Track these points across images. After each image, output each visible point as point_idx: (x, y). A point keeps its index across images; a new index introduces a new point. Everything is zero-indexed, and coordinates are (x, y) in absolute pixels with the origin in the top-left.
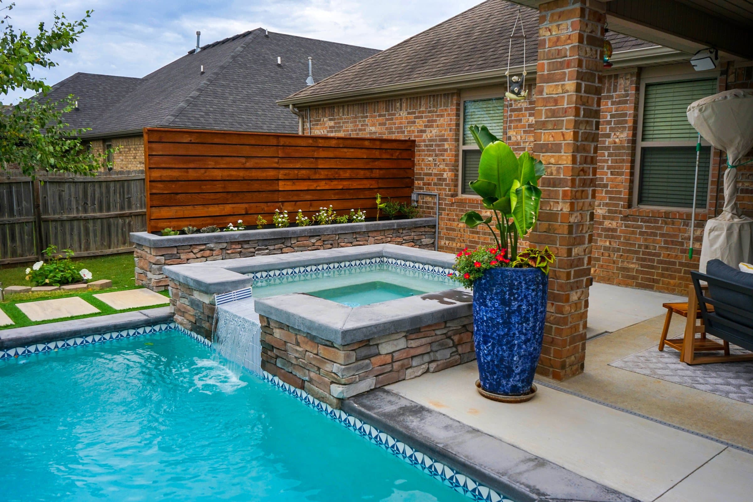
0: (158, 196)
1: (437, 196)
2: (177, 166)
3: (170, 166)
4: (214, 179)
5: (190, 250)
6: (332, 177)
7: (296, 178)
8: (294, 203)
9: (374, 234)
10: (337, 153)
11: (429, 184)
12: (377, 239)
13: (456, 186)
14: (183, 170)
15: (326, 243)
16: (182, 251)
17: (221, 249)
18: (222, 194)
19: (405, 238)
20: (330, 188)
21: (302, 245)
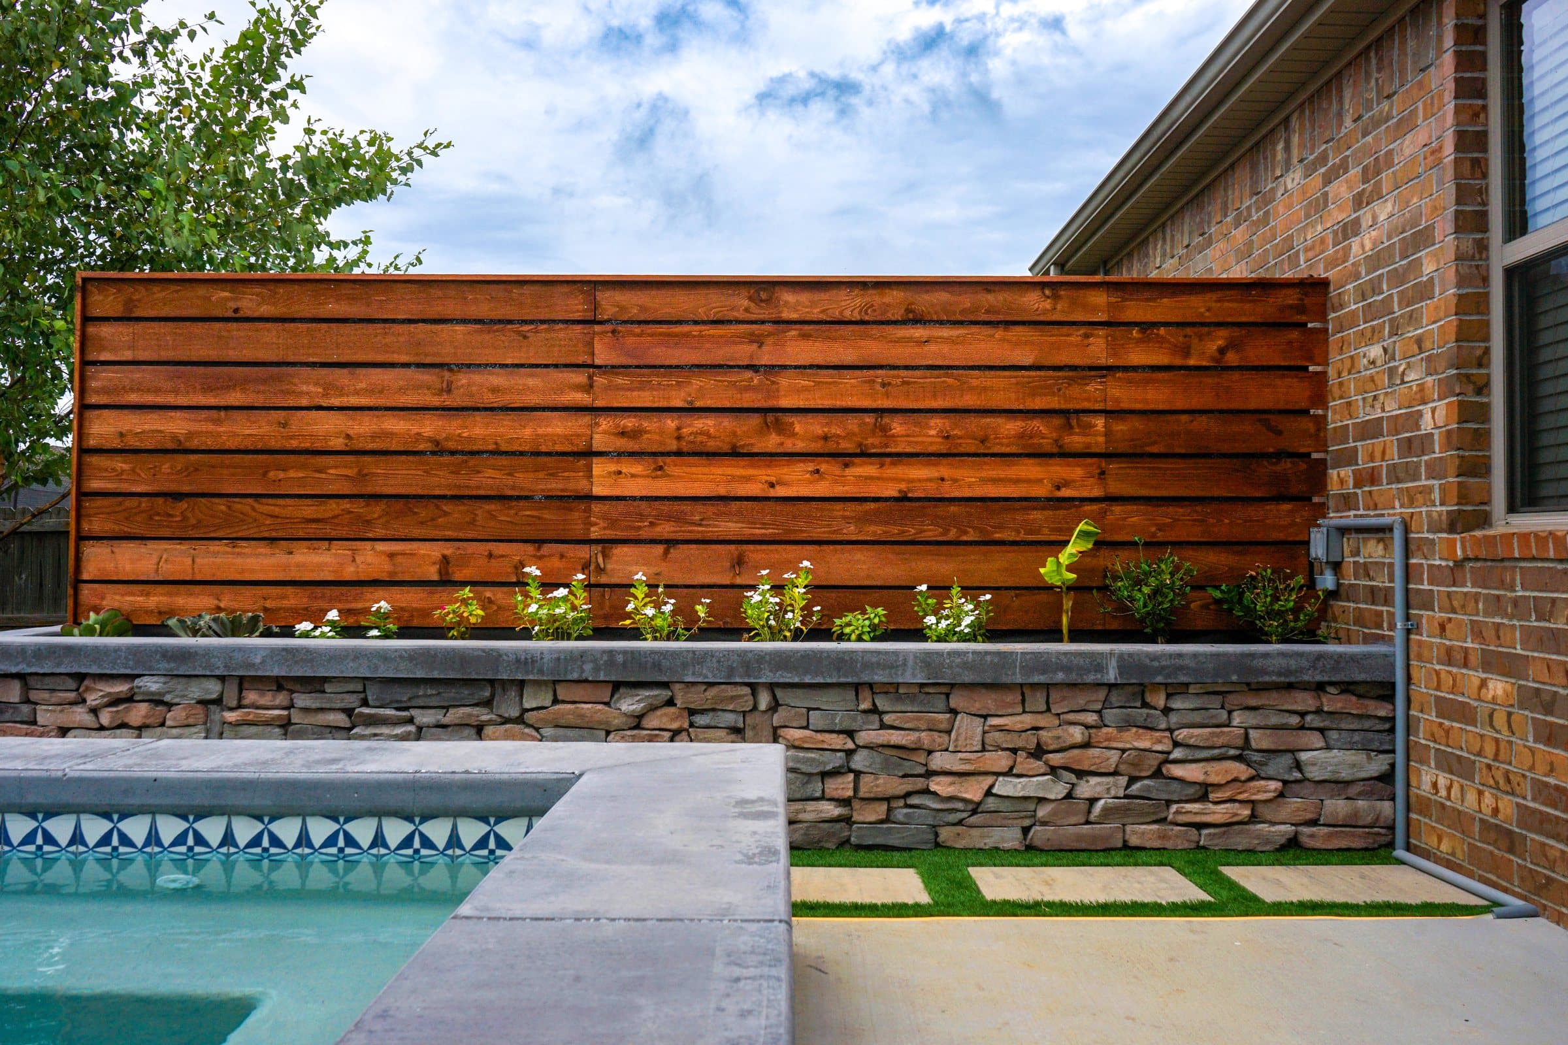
0: (106, 502)
1: (1398, 534)
2: (182, 400)
3: (160, 400)
4: (318, 446)
5: (72, 696)
6: (847, 446)
7: (673, 446)
8: (660, 549)
9: (987, 702)
10: (872, 348)
11: (1372, 478)
12: (1000, 729)
13: (1476, 468)
14: (204, 414)
15: (700, 720)
16: (46, 695)
17: (203, 702)
18: (346, 504)
19: (1182, 735)
20: (839, 491)
21: (571, 719)
